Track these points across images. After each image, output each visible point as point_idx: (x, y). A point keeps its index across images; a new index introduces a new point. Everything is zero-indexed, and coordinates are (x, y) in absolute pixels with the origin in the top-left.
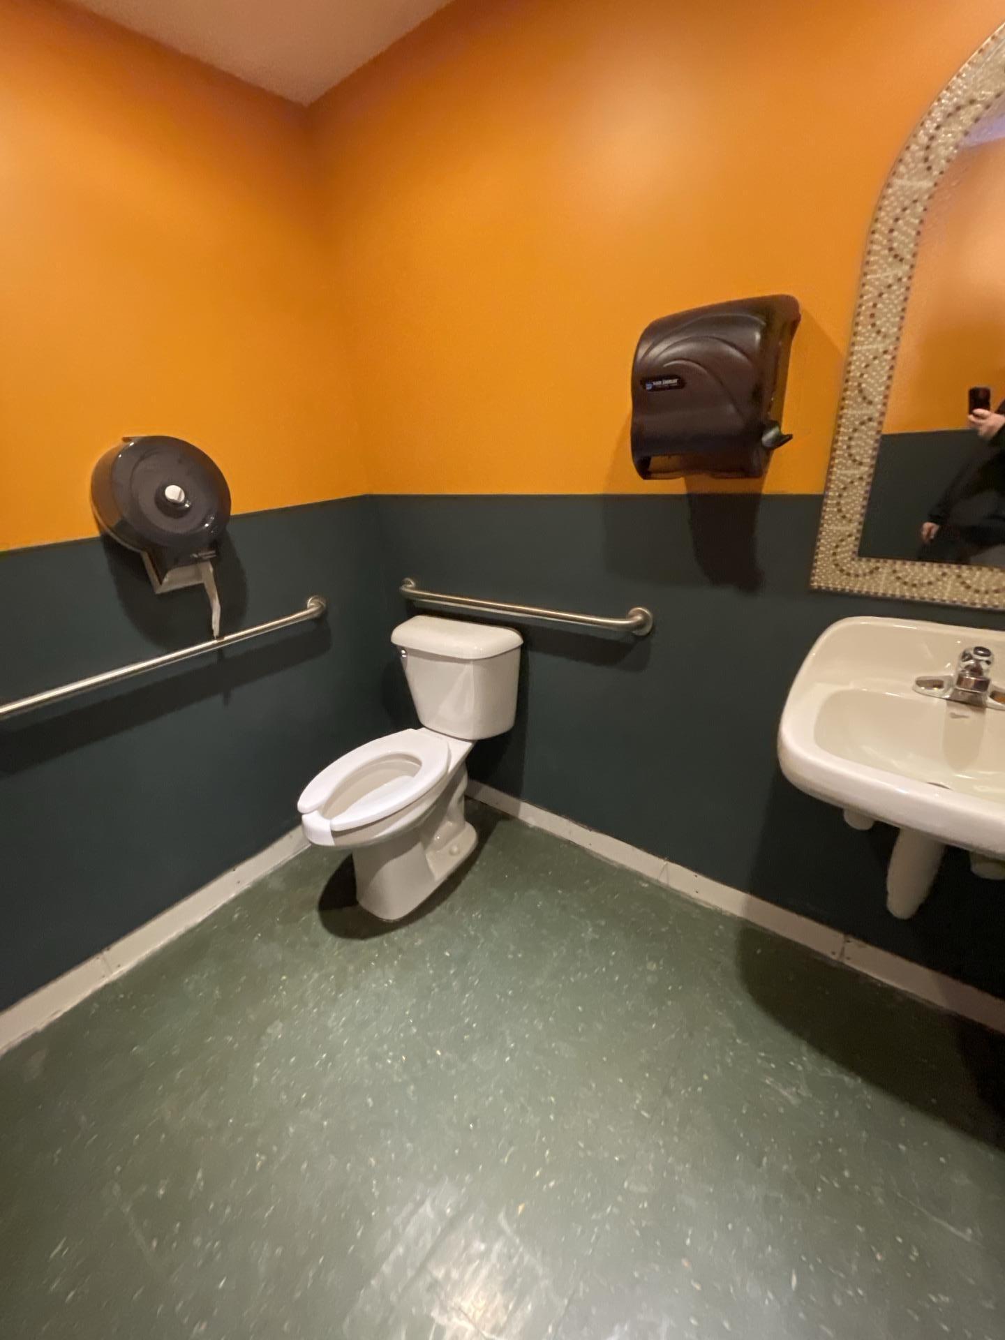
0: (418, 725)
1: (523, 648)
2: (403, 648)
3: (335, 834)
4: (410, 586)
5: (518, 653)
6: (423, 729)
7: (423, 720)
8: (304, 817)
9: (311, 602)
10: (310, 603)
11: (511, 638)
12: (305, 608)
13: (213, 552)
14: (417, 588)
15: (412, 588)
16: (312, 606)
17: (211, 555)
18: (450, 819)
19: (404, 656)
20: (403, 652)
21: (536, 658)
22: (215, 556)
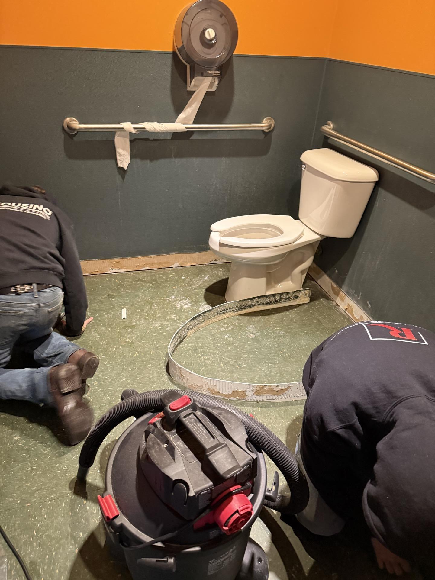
0: (296, 217)
1: (377, 184)
2: (305, 164)
3: (221, 245)
4: (329, 127)
5: (373, 185)
6: (299, 221)
7: (300, 216)
8: (212, 233)
9: (266, 120)
10: (264, 121)
11: (371, 175)
12: (261, 122)
13: (219, 72)
14: (333, 129)
15: (330, 129)
16: (265, 123)
17: (218, 73)
18: (292, 281)
19: (303, 169)
20: (304, 166)
21: (383, 194)
22: (219, 74)
